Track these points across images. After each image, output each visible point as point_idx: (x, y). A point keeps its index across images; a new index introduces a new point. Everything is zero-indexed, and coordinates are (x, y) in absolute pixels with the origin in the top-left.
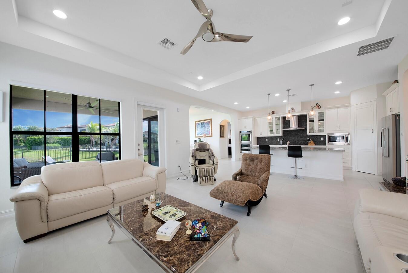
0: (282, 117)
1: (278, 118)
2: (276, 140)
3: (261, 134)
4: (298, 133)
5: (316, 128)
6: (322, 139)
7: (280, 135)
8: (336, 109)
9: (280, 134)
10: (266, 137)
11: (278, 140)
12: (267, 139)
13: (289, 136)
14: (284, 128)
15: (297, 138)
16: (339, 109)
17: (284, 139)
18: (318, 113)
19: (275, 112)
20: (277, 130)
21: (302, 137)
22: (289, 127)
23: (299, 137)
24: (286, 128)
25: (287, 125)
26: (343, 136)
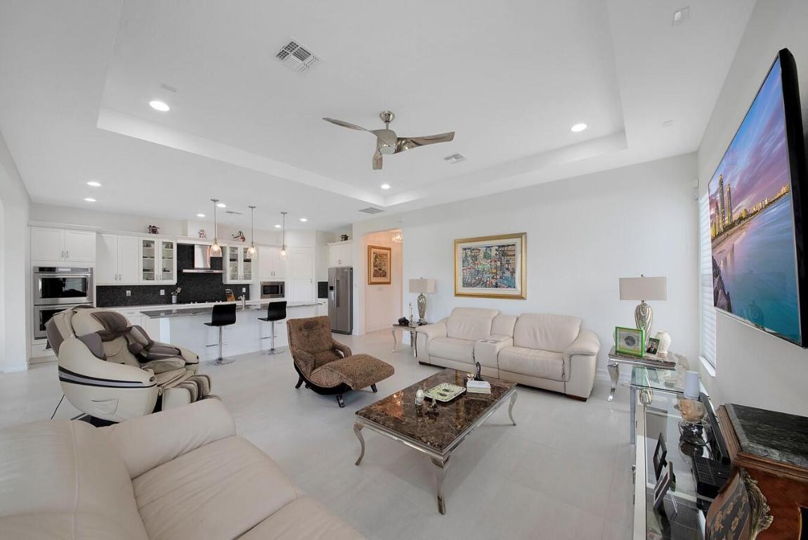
0: (177, 244)
1: (169, 245)
2: (154, 294)
3: (118, 277)
5: (241, 272)
6: (244, 290)
7: (173, 281)
8: (271, 249)
10: (128, 287)
11: (163, 292)
12: (128, 293)
15: (204, 288)
16: (274, 249)
18: (244, 249)
19: (159, 230)
20: (166, 271)
21: (212, 288)
22: (192, 266)
23: (207, 286)
24: (185, 269)
26: (278, 286)
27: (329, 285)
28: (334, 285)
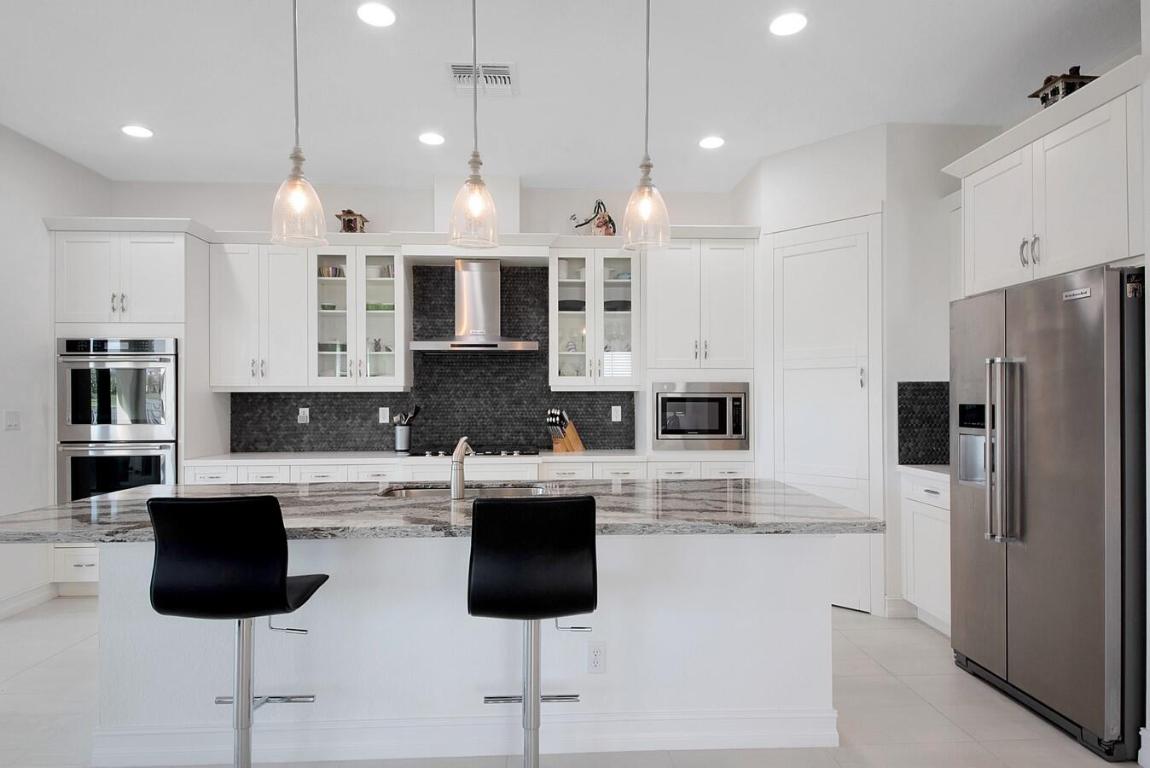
0: (407, 259)
1: (384, 264)
2: (364, 419)
3: (259, 368)
4: (496, 375)
5: (595, 349)
6: (616, 413)
7: (396, 380)
8: (695, 248)
9: (393, 374)
10: (301, 398)
11: (384, 416)
12: (304, 414)
13: (447, 391)
14: (420, 334)
15: (495, 404)
16: (706, 248)
17: (417, 410)
18: (607, 261)
19: (364, 221)
20: (377, 346)
21: (518, 403)
22: (448, 330)
23: (504, 399)
24: (429, 338)
25: (439, 322)
26: (722, 402)
27: (959, 397)
28: (993, 396)
